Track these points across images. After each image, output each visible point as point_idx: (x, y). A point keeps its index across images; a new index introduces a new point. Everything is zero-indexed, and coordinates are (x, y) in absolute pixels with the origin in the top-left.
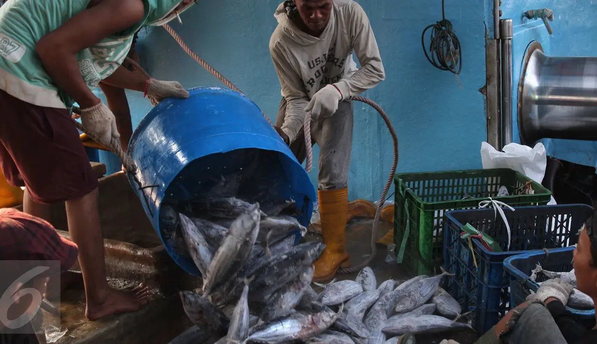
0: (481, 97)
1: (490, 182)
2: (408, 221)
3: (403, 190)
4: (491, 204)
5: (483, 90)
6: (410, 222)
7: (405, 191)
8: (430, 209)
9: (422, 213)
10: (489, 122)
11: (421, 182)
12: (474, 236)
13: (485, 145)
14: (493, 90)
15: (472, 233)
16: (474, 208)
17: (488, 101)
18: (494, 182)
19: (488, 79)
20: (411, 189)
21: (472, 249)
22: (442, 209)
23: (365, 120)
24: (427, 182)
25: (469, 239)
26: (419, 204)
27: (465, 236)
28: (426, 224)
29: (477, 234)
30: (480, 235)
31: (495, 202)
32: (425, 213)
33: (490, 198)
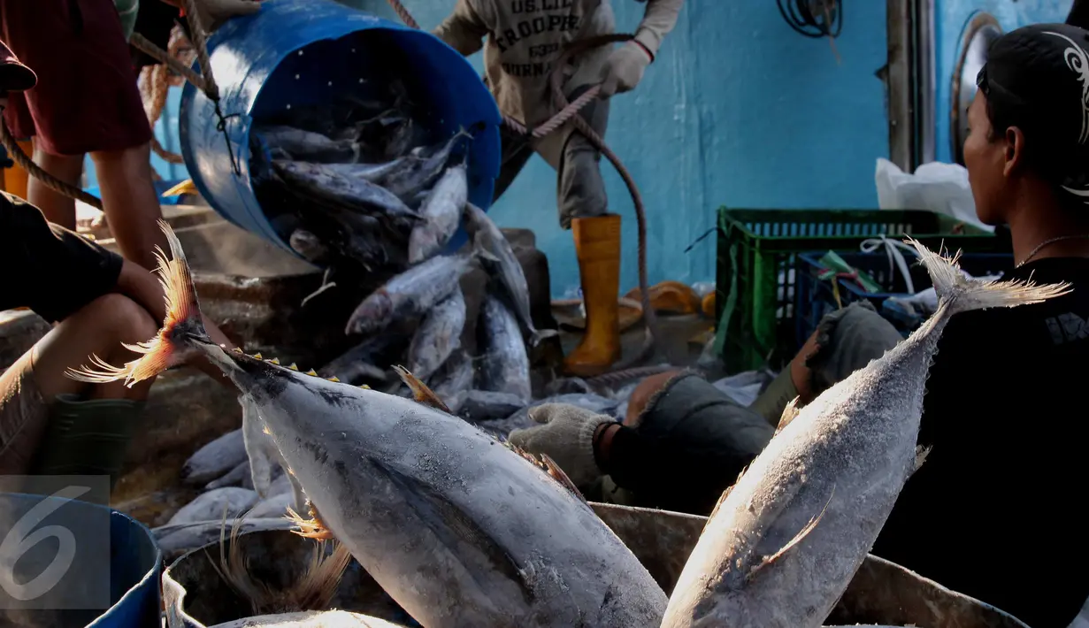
0: (879, 86)
2: (734, 279)
3: (728, 224)
4: (883, 247)
5: (883, 73)
6: (739, 280)
7: (731, 227)
8: (771, 249)
9: (758, 257)
10: (893, 132)
12: (841, 276)
13: (884, 166)
14: (901, 70)
15: (839, 269)
17: (891, 94)
18: (900, 233)
19: (892, 53)
21: (838, 299)
23: (679, 138)
25: (833, 281)
26: (753, 242)
27: (827, 275)
28: (765, 277)
29: (847, 271)
30: (853, 272)
31: (891, 243)
32: (763, 254)
33: (883, 236)
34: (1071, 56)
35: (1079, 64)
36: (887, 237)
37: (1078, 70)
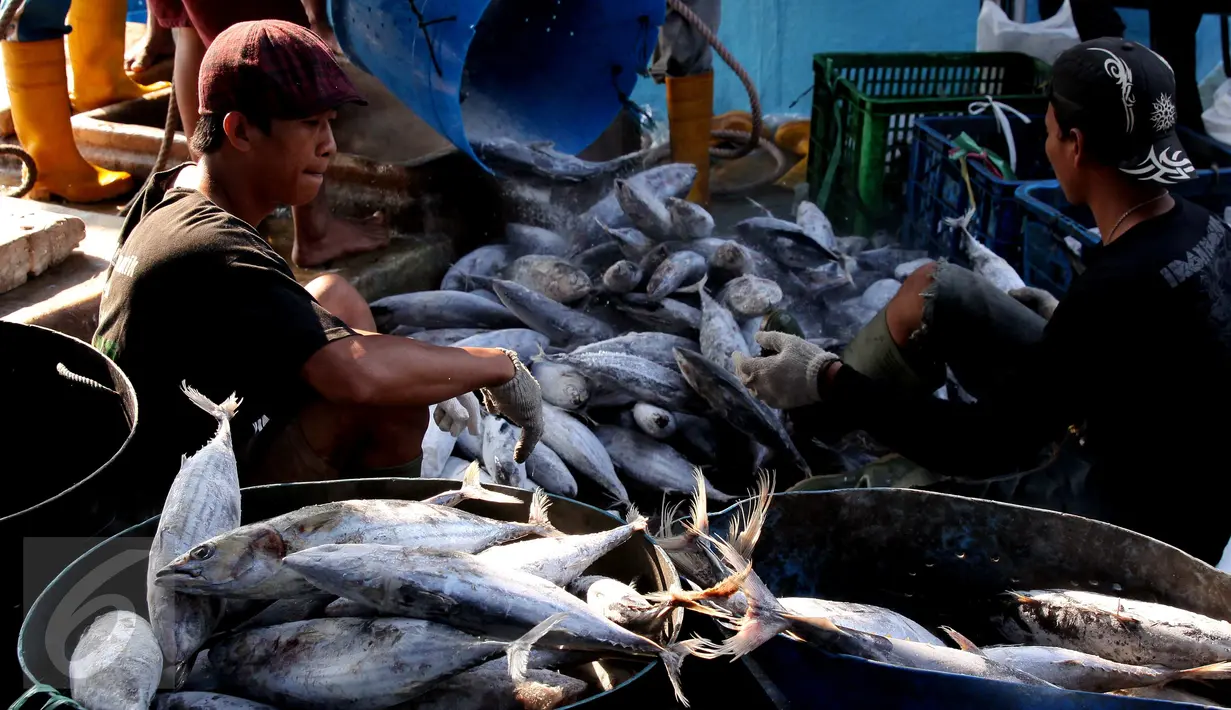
1: (984, 77)
3: (832, 79)
4: (990, 108)
7: (835, 83)
8: (882, 112)
9: (867, 118)
11: (862, 71)
12: (971, 157)
15: (969, 150)
16: (960, 114)
18: (993, 76)
20: (852, 82)
21: (967, 178)
22: (902, 113)
24: (871, 71)
25: (962, 162)
26: (862, 104)
27: (956, 155)
29: (977, 152)
30: (982, 153)
31: (997, 106)
32: (874, 119)
33: (990, 98)
34: (1110, 65)
35: (1117, 71)
36: (994, 100)
37: (1117, 76)
